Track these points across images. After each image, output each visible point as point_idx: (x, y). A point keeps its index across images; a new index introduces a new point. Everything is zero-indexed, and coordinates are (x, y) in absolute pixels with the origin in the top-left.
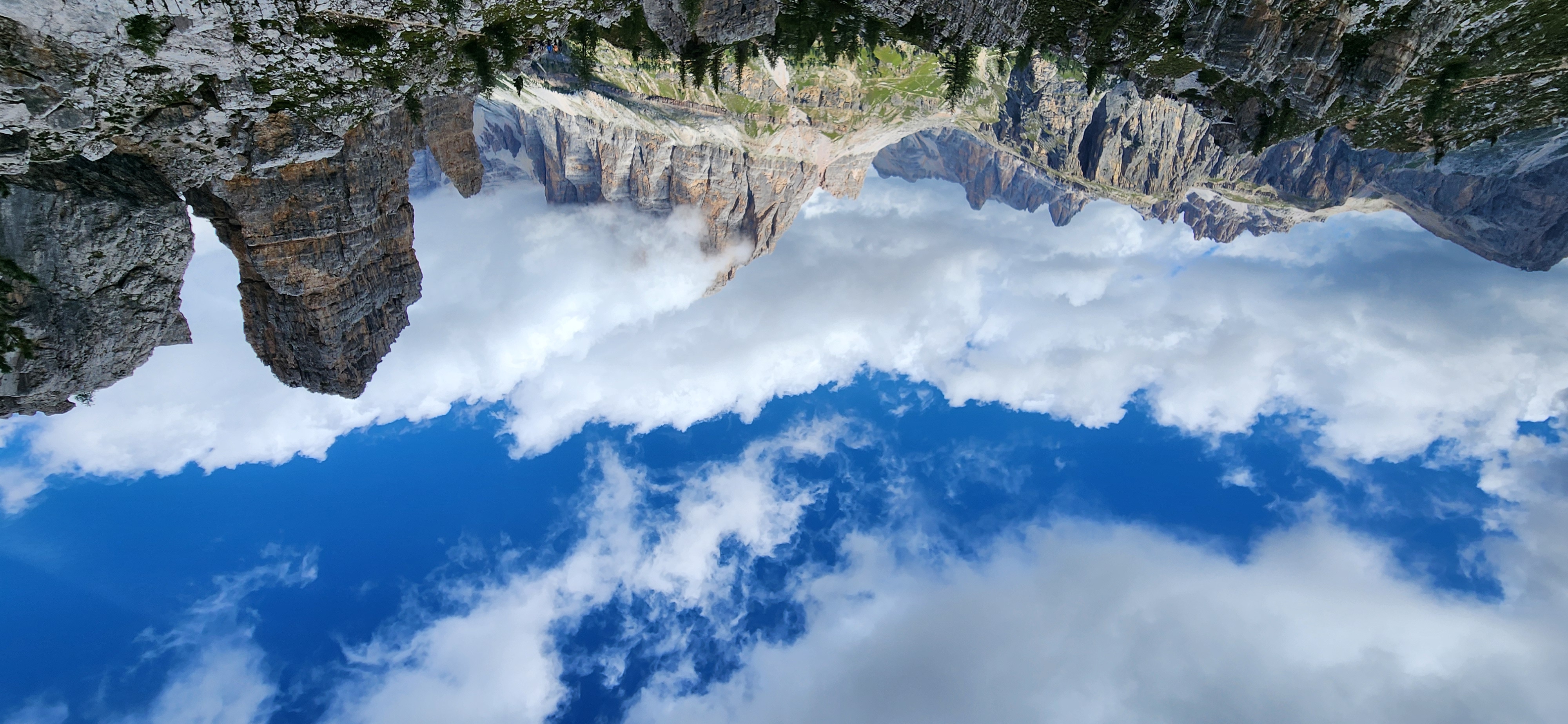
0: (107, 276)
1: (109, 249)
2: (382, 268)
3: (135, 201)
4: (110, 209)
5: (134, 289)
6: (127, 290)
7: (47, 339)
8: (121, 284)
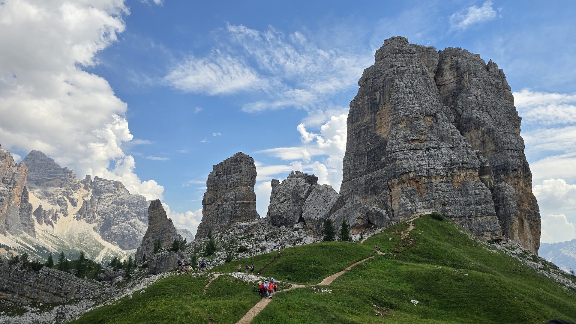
0: (287, 202)
1: (286, 208)
2: (220, 187)
3: (280, 217)
4: (284, 216)
5: (284, 198)
6: (285, 199)
7: (300, 193)
8: (285, 200)
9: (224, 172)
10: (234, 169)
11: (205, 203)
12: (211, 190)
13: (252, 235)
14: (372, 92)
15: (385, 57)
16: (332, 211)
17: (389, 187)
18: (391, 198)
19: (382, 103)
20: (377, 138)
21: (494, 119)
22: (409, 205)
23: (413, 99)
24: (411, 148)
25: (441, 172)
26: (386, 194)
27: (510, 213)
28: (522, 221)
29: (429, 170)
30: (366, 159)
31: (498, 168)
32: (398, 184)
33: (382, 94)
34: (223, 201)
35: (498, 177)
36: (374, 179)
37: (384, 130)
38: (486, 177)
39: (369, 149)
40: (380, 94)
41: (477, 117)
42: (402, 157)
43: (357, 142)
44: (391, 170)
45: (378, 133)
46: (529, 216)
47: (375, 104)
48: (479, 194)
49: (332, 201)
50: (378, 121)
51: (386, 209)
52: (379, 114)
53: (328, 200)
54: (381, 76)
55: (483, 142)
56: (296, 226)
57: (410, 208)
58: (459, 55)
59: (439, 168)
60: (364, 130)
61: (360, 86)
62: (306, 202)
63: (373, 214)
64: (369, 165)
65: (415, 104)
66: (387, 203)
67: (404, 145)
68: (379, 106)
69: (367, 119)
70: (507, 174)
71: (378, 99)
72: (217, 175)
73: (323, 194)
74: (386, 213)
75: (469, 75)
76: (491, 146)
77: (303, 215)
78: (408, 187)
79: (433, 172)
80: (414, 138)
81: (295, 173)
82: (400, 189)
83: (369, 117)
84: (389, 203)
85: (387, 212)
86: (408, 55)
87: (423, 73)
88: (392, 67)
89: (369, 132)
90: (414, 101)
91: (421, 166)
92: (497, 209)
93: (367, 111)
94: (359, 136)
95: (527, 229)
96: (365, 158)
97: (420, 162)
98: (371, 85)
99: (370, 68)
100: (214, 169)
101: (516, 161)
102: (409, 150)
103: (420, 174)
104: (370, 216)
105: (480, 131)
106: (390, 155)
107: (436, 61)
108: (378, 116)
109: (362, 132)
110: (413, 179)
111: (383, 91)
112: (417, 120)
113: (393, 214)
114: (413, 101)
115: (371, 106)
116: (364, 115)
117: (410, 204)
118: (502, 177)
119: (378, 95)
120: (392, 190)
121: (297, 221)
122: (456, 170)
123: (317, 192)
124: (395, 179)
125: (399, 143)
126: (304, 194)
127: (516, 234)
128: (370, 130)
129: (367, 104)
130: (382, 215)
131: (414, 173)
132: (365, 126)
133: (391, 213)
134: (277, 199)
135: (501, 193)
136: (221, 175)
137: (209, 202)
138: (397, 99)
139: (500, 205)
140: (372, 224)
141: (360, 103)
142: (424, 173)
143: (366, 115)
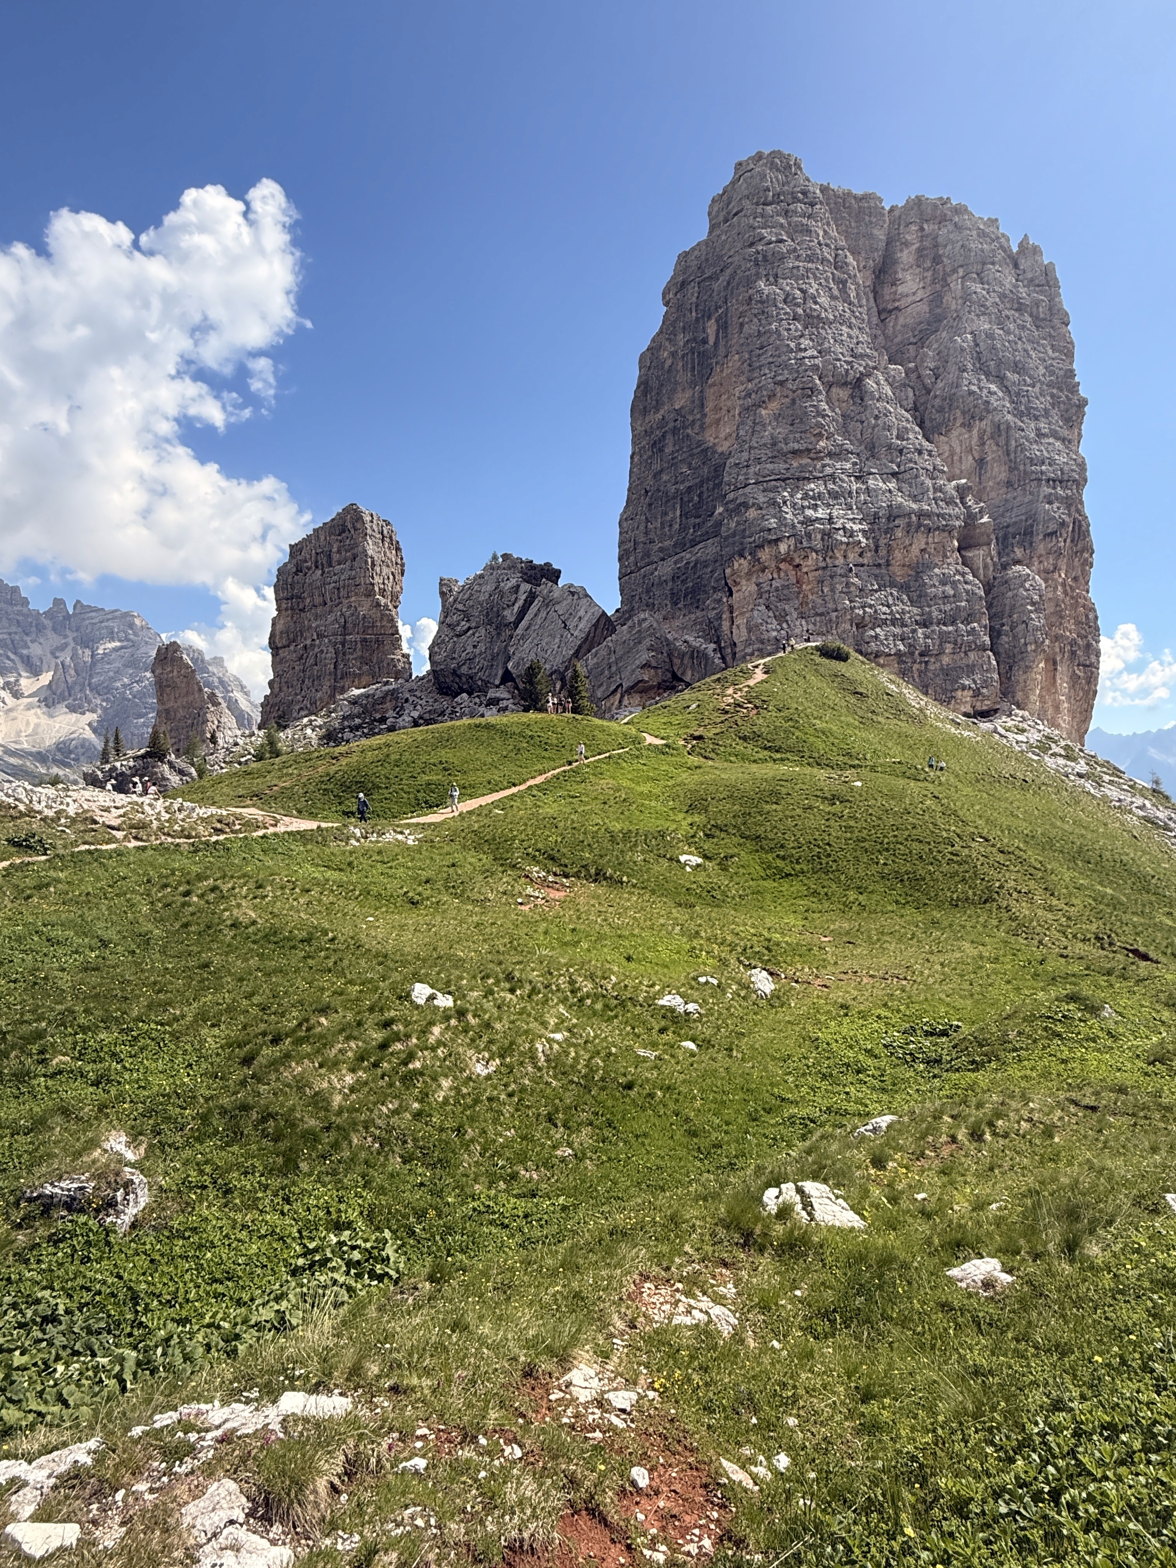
5: (465, 625)
9: (317, 562)
10: (339, 552)
11: (274, 642)
12: (286, 610)
13: (383, 720)
14: (697, 319)
15: (735, 214)
16: (583, 651)
17: (726, 584)
18: (731, 612)
19: (722, 351)
20: (706, 453)
21: (1014, 395)
22: (772, 630)
23: (802, 336)
24: (788, 475)
25: (860, 537)
26: (719, 601)
27: (1026, 644)
28: (1055, 663)
29: (829, 535)
30: (678, 513)
31: (1011, 530)
32: (749, 574)
33: (723, 326)
34: (315, 637)
35: (1008, 555)
36: (696, 564)
37: (726, 429)
38: (978, 555)
39: (687, 484)
40: (718, 326)
41: (971, 393)
42: (762, 499)
43: (656, 467)
44: (734, 535)
45: (709, 438)
46: (1073, 653)
47: (703, 355)
48: (954, 596)
49: (581, 626)
50: (710, 405)
51: (718, 642)
52: (713, 385)
53: (571, 624)
54: (722, 271)
55: (981, 463)
56: (492, 694)
57: (775, 634)
58: (943, 220)
59: (856, 527)
60: (674, 432)
61: (666, 304)
62: (519, 631)
63: (682, 656)
64: (683, 528)
65: (805, 350)
66: (720, 625)
67: (770, 466)
68: (714, 361)
69: (681, 400)
70: (1031, 544)
71: (711, 340)
72: (299, 570)
73: (561, 608)
74: (715, 650)
75: (963, 277)
76: (998, 472)
77: (510, 665)
78: (773, 579)
79: (840, 537)
80: (796, 446)
81: (500, 560)
82: (754, 588)
83: (688, 394)
84: (726, 625)
85: (720, 649)
86: (800, 207)
87: (839, 265)
88: (752, 245)
89: (688, 435)
90: (805, 343)
91: (809, 521)
92: (995, 633)
93: (684, 377)
94: (661, 450)
95: (1063, 684)
96: (675, 509)
97: (809, 512)
98: (694, 299)
99: (693, 249)
100: (291, 555)
101: (1058, 511)
102: (784, 480)
103: (805, 544)
104: (677, 661)
105: (975, 432)
106: (731, 496)
107: (880, 234)
108: (712, 390)
109: (670, 440)
110: (788, 559)
111: (726, 315)
112: (810, 396)
113: (734, 654)
114: (802, 340)
115: (693, 360)
116: (674, 391)
117: (774, 624)
118: (1019, 553)
119: (711, 328)
120: (734, 589)
121: (497, 682)
122: (899, 533)
123: (547, 605)
124: (742, 561)
125: (758, 460)
126: (516, 610)
127: (1034, 697)
128: (689, 431)
129: (683, 356)
130: (706, 656)
131: (792, 541)
132: (676, 420)
133: (729, 650)
134: (449, 626)
135: (1010, 594)
136: (309, 569)
137: (284, 642)
138: (759, 334)
139: (1003, 625)
140: (682, 680)
141: (666, 354)
142: (817, 543)
143: (679, 389)
